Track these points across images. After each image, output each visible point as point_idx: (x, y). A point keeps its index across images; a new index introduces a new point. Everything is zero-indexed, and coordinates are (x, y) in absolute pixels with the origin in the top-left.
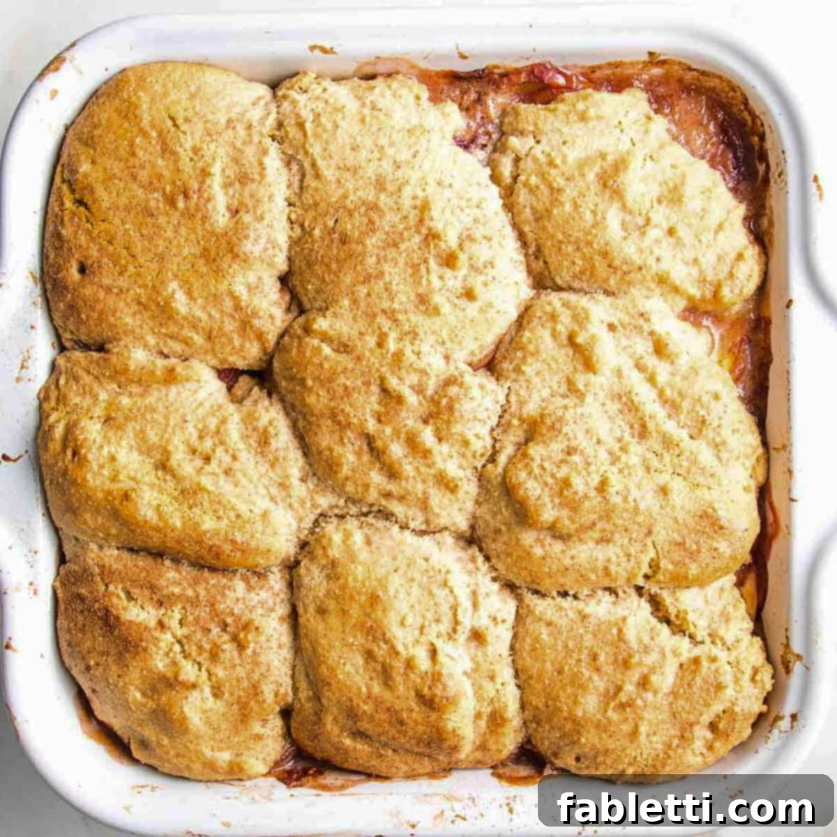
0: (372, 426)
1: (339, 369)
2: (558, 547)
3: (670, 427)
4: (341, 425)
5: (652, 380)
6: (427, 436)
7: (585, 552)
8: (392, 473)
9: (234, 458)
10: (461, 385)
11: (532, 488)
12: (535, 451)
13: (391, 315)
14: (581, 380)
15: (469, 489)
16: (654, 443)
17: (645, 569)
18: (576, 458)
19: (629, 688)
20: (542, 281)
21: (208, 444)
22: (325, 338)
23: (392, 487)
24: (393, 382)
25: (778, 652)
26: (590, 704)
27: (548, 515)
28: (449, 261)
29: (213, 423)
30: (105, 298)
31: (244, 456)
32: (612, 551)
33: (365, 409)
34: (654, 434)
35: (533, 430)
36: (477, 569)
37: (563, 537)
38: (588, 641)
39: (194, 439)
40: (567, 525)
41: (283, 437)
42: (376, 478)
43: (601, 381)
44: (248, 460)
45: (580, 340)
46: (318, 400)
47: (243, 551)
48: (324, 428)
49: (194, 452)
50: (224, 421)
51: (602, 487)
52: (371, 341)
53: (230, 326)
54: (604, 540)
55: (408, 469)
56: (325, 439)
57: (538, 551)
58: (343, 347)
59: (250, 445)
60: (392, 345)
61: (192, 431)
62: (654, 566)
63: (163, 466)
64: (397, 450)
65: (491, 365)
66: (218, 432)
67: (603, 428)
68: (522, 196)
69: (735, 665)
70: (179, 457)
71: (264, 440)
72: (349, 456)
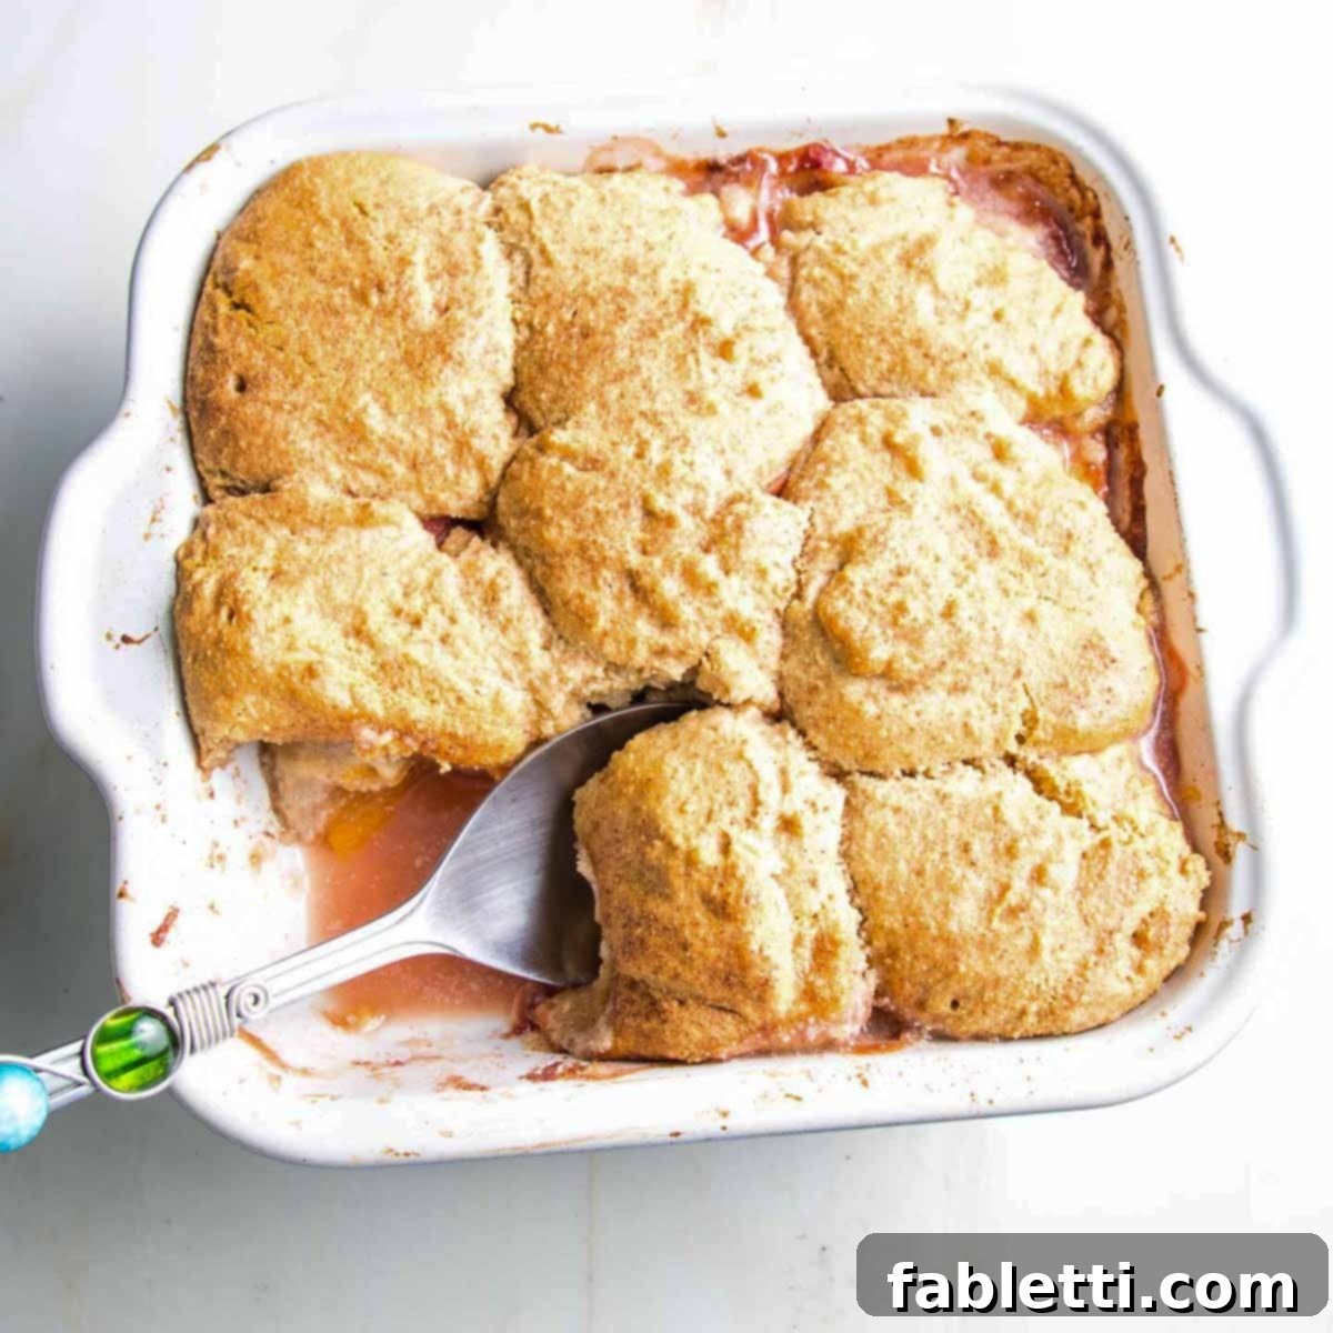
0: (634, 559)
1: (587, 491)
2: (896, 701)
3: (1028, 543)
4: (593, 562)
5: (995, 489)
6: (709, 566)
7: (933, 705)
8: (666, 620)
9: (453, 620)
10: (750, 502)
11: (856, 620)
12: (856, 574)
13: (653, 419)
14: (905, 489)
15: (770, 639)
16: (1009, 561)
17: (1017, 726)
18: (910, 579)
19: (1019, 886)
20: (841, 391)
21: (417, 603)
22: (568, 454)
23: (667, 640)
24: (660, 503)
25: (1209, 837)
26: (966, 915)
27: (879, 653)
28: (725, 350)
29: (422, 576)
30: (273, 417)
31: (465, 618)
32: (969, 702)
33: (624, 537)
34: (1008, 551)
35: (849, 549)
36: (788, 742)
37: (902, 687)
38: (954, 826)
39: (398, 597)
40: (908, 666)
41: (515, 593)
42: (644, 628)
43: (928, 496)
44: (470, 622)
45: (899, 439)
46: (560, 533)
47: (465, 747)
48: (570, 570)
49: (398, 612)
50: (437, 573)
51: (949, 612)
52: (628, 451)
53: (441, 450)
54: (957, 689)
55: (687, 611)
56: (572, 583)
57: (870, 709)
58: (593, 464)
59: (473, 604)
60: (655, 455)
61: (394, 587)
62: (1030, 720)
63: (359, 631)
64: (670, 587)
65: (783, 491)
66: (430, 586)
68: (807, 294)
69: (1157, 853)
70: (378, 618)
71: (491, 596)
72: (606, 604)
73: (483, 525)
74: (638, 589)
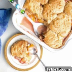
0: (48, 13)
4: (46, 11)
5: (67, 21)
6: (51, 15)
7: (56, 29)
8: (47, 16)
12: (57, 21)
13: (54, 7)
16: (65, 25)
17: (59, 33)
18: (59, 23)
19: (53, 39)
20: (64, 12)
21: (37, 7)
22: (49, 5)
24: (51, 11)
25: (63, 44)
27: (55, 25)
28: (60, 6)
29: (38, 6)
32: (58, 30)
33: (49, 11)
35: (58, 19)
38: (52, 35)
40: (56, 26)
41: (42, 10)
43: (64, 20)
44: (39, 10)
45: (65, 16)
46: (46, 9)
51: (60, 25)
52: (52, 7)
53: (44, 1)
54: (57, 29)
55: (49, 17)
56: (45, 12)
57: (53, 27)
58: (50, 7)
62: (60, 33)
63: (34, 7)
64: (49, 15)
65: (57, 15)
67: (62, 22)
69: (60, 43)
70: (35, 7)
71: (41, 10)
72: (45, 14)
73: (43, 6)
74: (47, 14)
